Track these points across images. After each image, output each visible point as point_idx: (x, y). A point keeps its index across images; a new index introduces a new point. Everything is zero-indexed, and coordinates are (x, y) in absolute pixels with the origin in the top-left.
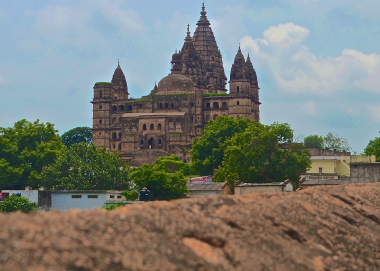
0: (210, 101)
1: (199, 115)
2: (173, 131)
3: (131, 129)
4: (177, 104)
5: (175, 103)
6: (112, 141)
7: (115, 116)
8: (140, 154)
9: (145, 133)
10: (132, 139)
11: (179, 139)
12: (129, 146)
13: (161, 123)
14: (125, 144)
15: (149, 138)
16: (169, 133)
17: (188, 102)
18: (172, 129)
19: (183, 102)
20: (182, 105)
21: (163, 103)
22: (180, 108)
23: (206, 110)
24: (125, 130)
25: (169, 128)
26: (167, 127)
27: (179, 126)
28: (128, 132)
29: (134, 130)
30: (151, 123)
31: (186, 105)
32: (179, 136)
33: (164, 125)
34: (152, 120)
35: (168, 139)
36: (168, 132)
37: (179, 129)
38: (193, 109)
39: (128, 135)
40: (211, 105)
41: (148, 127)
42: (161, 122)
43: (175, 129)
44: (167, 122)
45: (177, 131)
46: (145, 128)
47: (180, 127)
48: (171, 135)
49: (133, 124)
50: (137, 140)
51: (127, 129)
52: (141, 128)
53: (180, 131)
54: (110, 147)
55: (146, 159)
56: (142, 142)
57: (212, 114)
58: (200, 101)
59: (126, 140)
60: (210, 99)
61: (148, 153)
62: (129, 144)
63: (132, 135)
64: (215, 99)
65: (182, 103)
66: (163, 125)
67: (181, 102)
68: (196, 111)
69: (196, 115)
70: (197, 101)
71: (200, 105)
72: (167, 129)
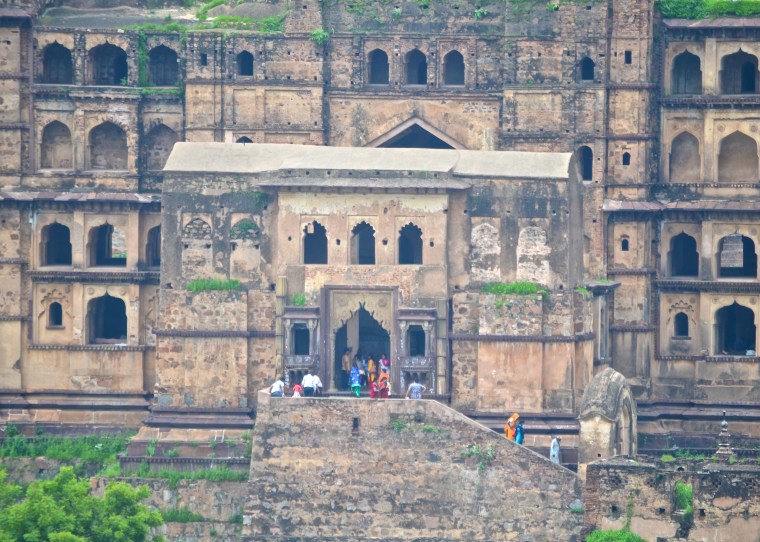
0: (703, 45)
1: (631, 139)
2: (494, 274)
3: (224, 247)
4: (485, 63)
5: (475, 54)
6: (38, 278)
7: (63, 119)
8: (304, 429)
9: (316, 280)
10: (232, 314)
11: (533, 327)
12: (210, 360)
13: (421, 223)
14: (189, 343)
15: (343, 311)
16: (472, 287)
17: (559, 51)
18: (488, 262)
19: (529, 50)
20: (521, 74)
21: (396, 50)
22: (509, 94)
23: (673, 106)
24: (185, 255)
25: (472, 258)
26: (460, 246)
27: (533, 244)
28: (208, 271)
29: (244, 254)
30: (354, 221)
31: (547, 72)
32: (538, 309)
33: (440, 238)
34: (366, 202)
35: (462, 323)
36: (464, 281)
37: (538, 261)
38: (594, 100)
39: (208, 287)
40: (710, 76)
41: (339, 246)
42: (418, 214)
43: (509, 258)
44: (460, 216)
45: (522, 273)
46: (315, 247)
47: (541, 248)
48: (488, 299)
49: (235, 219)
50: (263, 323)
51: (197, 250)
52: (290, 249)
53: (545, 277)
54: (26, 321)
55: (343, 461)
56: (301, 339)
57: (713, 130)
58: (641, 48)
59: (193, 322)
60: (700, 35)
61: (356, 423)
62: (213, 343)
63: (235, 290)
64: (734, 34)
65: (523, 58)
66: (433, 234)
67: (515, 52)
68: (609, 114)
69: (609, 138)
70: (620, 47)
71: (638, 72)
72: (460, 263)
